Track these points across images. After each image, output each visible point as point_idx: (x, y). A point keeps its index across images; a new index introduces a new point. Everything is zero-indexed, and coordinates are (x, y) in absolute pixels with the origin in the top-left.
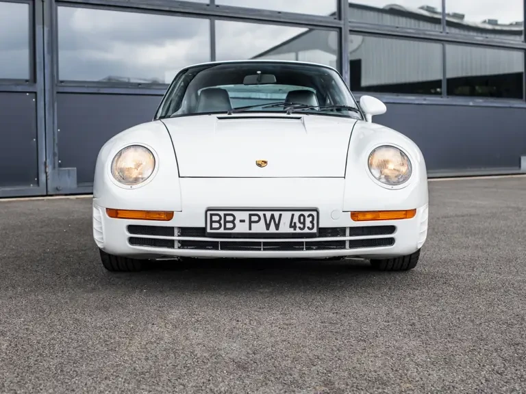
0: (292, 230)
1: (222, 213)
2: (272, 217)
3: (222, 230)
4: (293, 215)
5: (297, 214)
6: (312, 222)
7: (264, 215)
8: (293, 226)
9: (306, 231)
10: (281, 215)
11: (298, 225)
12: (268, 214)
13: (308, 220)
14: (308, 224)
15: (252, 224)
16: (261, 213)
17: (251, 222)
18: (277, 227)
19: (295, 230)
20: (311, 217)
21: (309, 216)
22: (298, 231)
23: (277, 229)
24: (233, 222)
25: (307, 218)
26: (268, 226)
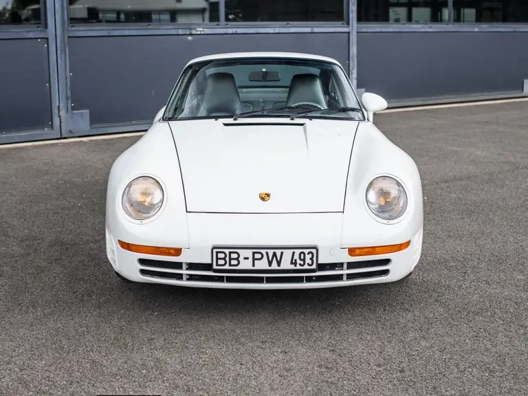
0: (292, 267)
1: (227, 251)
2: (275, 254)
3: (227, 267)
4: (294, 253)
5: (297, 252)
6: (312, 259)
7: (267, 253)
8: (293, 262)
9: (306, 267)
10: (282, 253)
11: (299, 262)
12: (271, 252)
13: (308, 257)
14: (308, 261)
15: (256, 261)
16: (264, 252)
17: (254, 259)
18: (279, 263)
19: (295, 266)
20: (310, 255)
21: (308, 254)
22: (298, 267)
23: (279, 265)
24: (237, 259)
25: (307, 256)
26: (270, 263)
